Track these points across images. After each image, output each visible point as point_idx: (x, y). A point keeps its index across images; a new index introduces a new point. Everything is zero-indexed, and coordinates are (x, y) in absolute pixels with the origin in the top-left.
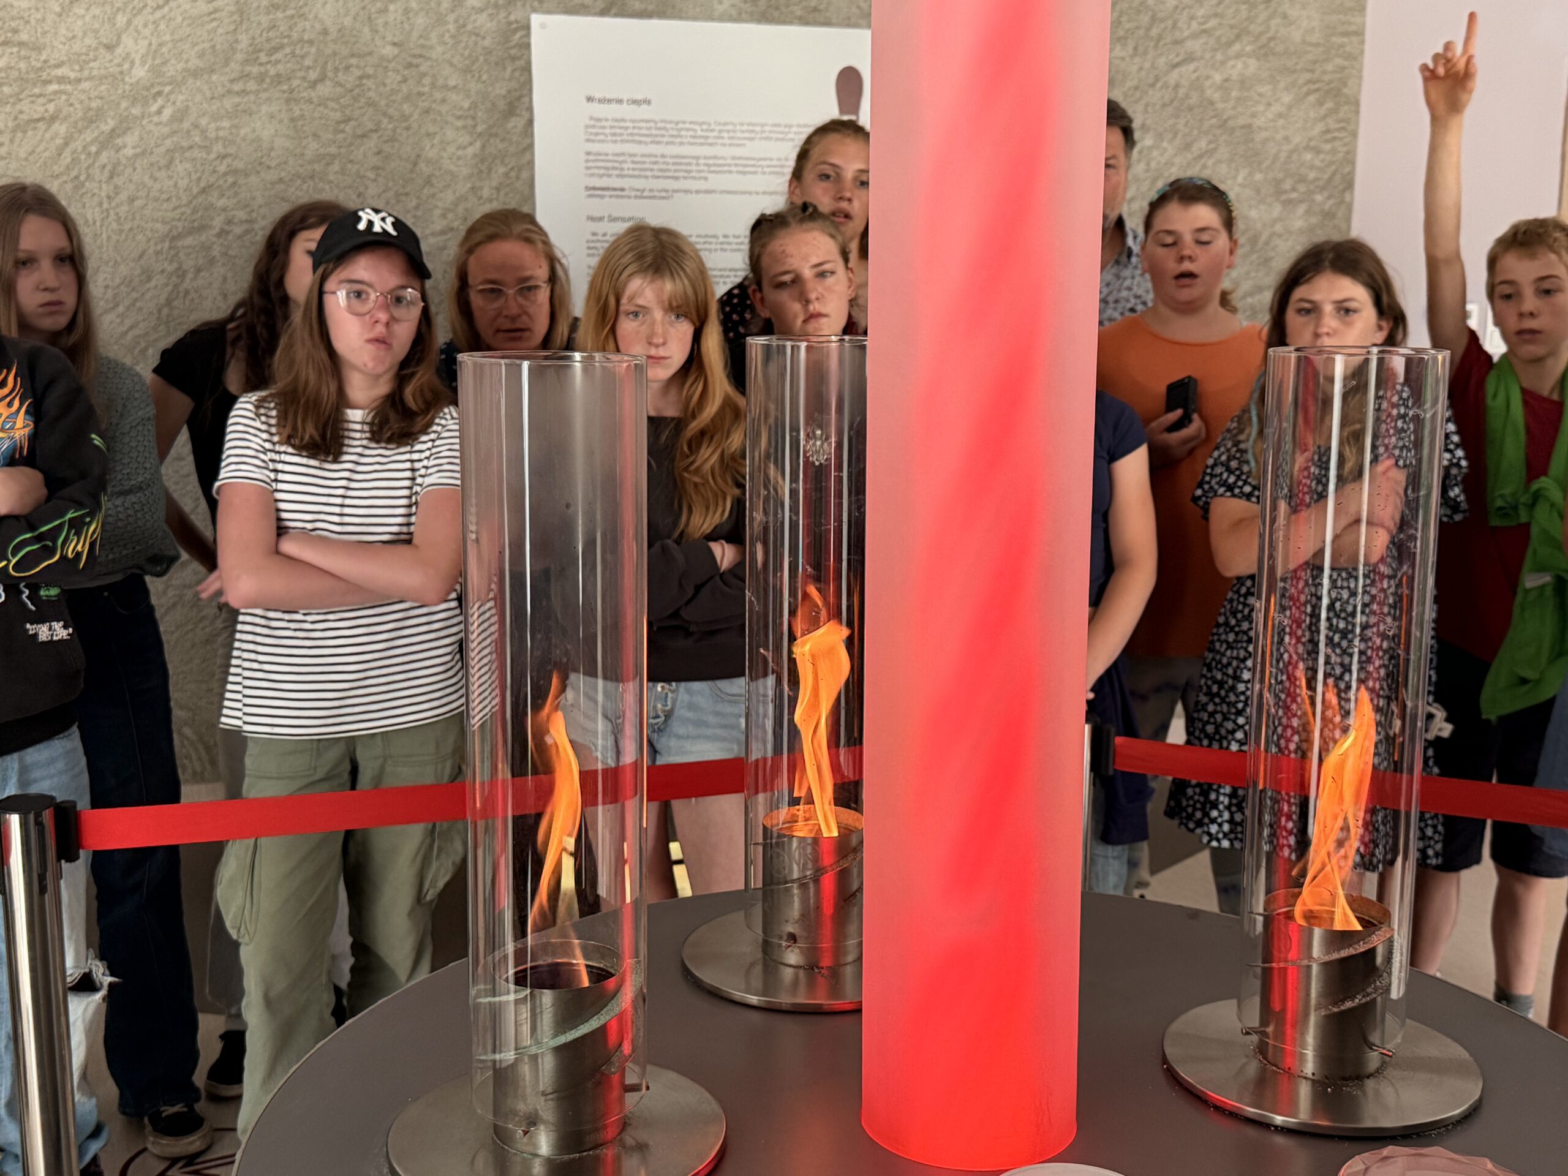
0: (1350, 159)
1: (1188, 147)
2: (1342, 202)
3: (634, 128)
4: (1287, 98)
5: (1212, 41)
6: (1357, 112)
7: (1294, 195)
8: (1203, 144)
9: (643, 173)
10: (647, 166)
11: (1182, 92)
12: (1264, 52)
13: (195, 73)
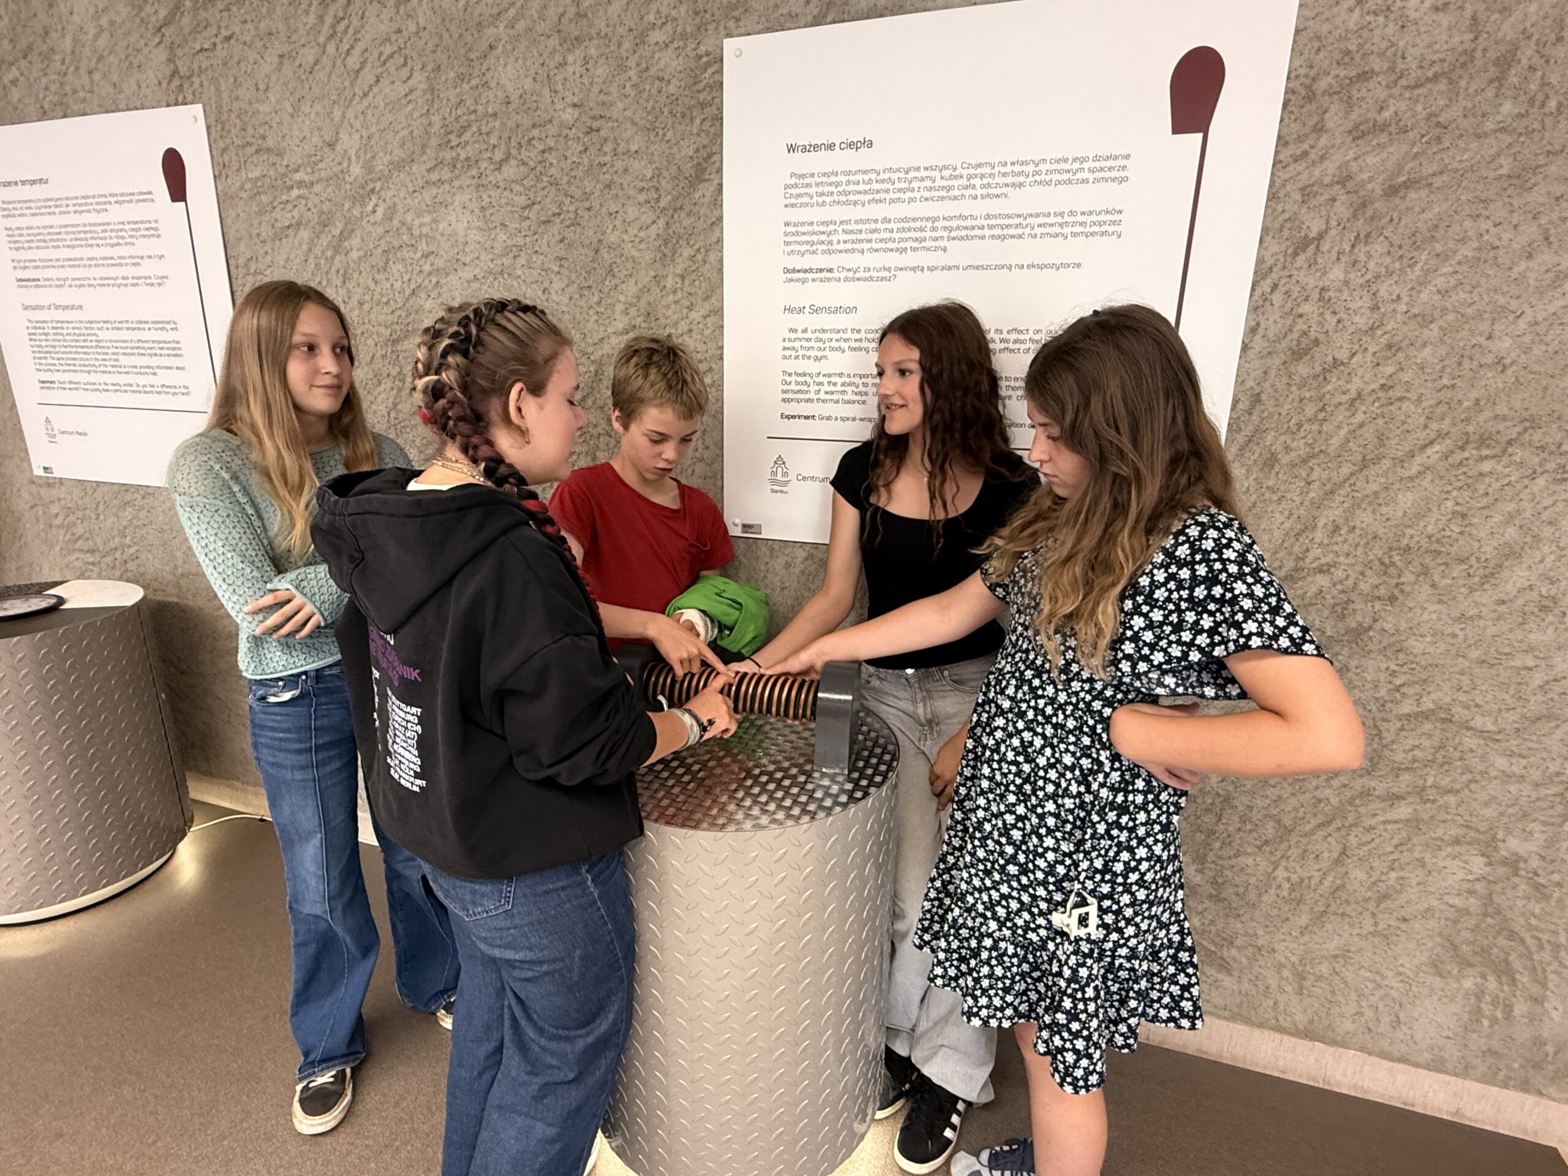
3: (848, 182)
9: (856, 246)
10: (863, 236)
13: (398, 166)
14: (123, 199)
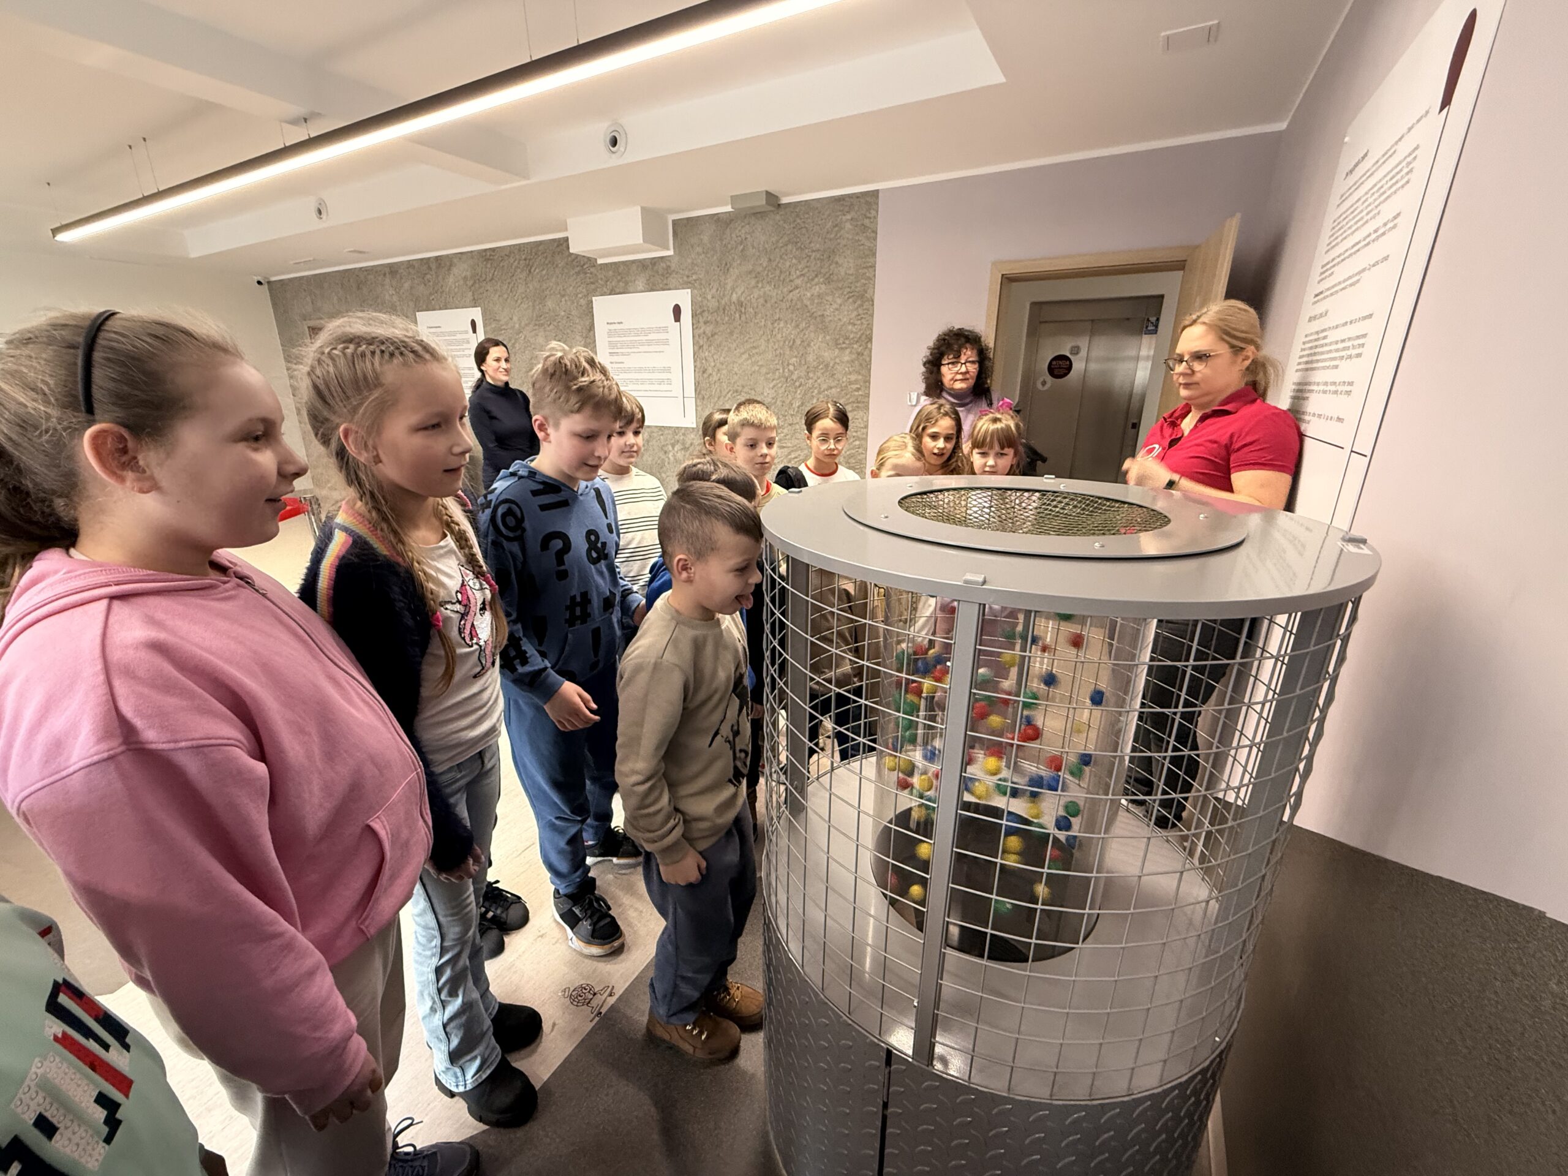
0: (870, 327)
1: (797, 326)
2: (866, 348)
4: (839, 301)
5: (806, 279)
6: (873, 305)
7: (844, 346)
8: (803, 325)
11: (794, 302)
12: (828, 281)
13: (526, 325)
14: (461, 333)
